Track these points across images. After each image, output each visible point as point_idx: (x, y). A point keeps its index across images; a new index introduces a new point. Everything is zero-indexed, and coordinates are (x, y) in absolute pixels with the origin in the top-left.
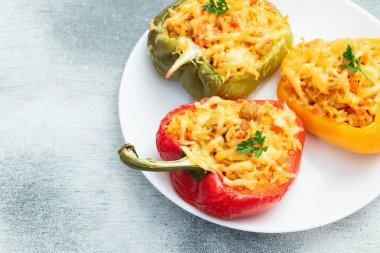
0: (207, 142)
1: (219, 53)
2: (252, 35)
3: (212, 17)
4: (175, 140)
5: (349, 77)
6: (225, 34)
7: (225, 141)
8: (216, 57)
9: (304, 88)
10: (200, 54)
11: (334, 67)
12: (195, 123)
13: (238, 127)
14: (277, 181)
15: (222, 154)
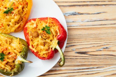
0: (49, 43)
1: (17, 51)
2: (7, 43)
3: (6, 57)
4: (50, 53)
5: (14, 10)
6: (10, 51)
7: (47, 38)
8: (19, 51)
9: (18, 23)
10: (20, 56)
11: (11, 15)
12: (44, 49)
13: (42, 36)
14: (52, 21)
15: (51, 38)
